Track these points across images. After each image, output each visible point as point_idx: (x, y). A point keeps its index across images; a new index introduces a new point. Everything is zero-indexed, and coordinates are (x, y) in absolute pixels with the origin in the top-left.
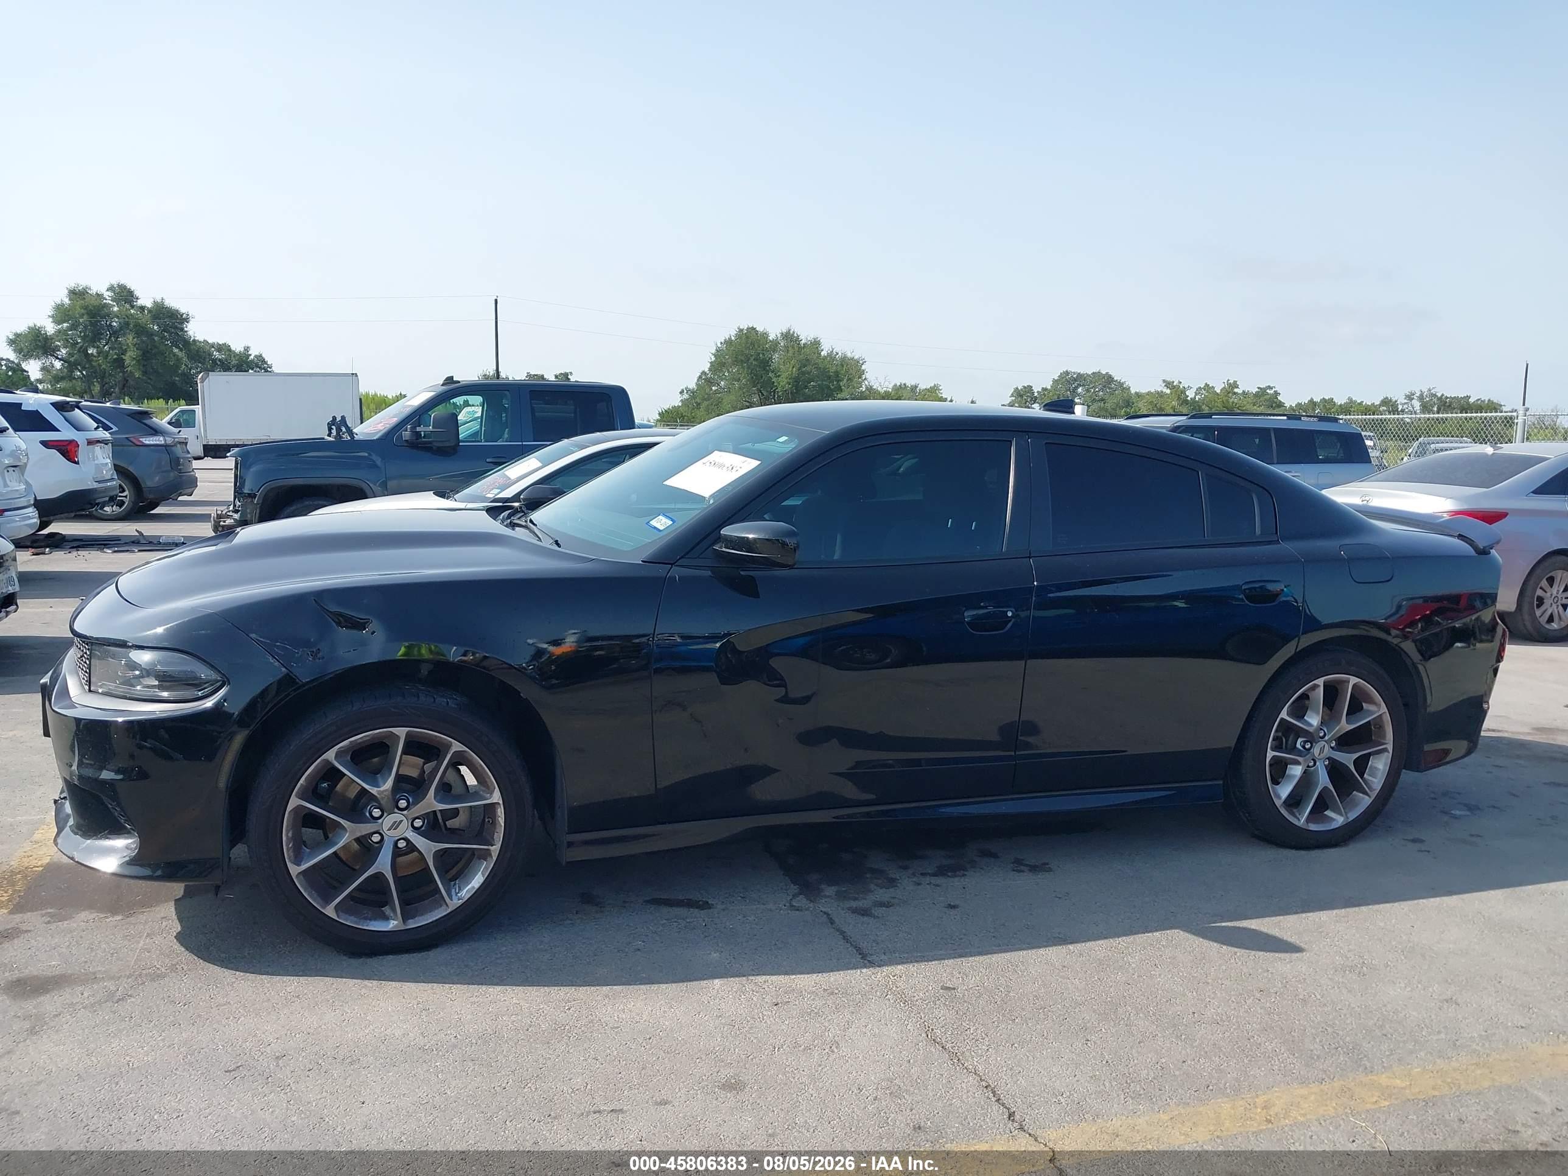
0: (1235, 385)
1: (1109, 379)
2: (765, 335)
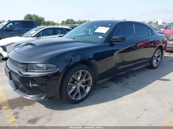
0: (86, 20)
1: (72, 20)
2: (31, 15)
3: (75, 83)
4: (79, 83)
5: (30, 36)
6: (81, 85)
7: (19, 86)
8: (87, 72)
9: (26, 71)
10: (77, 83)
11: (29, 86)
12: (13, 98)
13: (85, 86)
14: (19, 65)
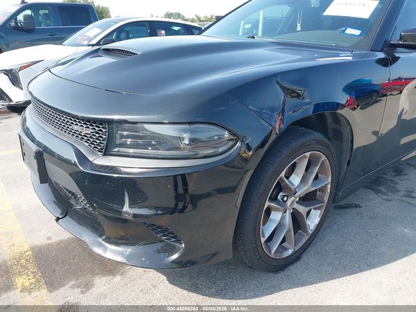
3: (279, 197)
4: (293, 199)
5: (86, 43)
6: (296, 206)
7: (72, 202)
8: (324, 157)
9: (106, 152)
10: (285, 199)
11: (120, 213)
12: (49, 238)
13: (307, 209)
14: (75, 127)
